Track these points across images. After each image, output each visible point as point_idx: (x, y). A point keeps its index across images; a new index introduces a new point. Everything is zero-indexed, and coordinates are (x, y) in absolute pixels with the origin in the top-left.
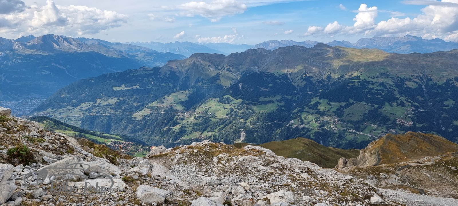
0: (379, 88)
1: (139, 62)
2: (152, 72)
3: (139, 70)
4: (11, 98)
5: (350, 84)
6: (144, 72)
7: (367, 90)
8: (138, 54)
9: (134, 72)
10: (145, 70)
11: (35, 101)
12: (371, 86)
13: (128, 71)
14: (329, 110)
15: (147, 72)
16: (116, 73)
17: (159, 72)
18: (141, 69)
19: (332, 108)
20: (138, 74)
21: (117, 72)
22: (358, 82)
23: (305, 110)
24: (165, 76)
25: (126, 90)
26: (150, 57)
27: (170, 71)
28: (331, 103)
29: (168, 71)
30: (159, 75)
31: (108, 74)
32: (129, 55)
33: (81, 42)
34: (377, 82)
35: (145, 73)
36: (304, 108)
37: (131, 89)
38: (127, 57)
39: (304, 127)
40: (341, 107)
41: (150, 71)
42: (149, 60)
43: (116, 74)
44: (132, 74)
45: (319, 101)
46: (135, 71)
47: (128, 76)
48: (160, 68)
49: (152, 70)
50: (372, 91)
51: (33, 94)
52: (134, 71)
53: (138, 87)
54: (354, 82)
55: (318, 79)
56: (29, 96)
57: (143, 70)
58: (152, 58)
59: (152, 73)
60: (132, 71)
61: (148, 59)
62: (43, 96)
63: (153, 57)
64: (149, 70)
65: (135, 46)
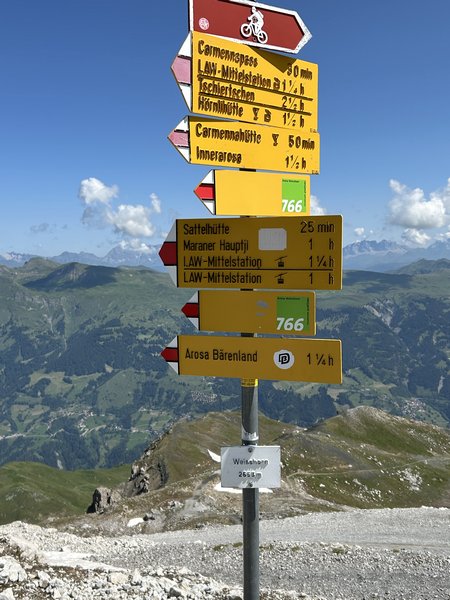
0: (155, 338)
5: (105, 337)
7: (134, 345)
12: (141, 337)
14: (67, 394)
19: (73, 387)
22: (117, 331)
23: (17, 400)
28: (71, 378)
34: (151, 329)
36: (16, 397)
39: (19, 437)
40: (92, 383)
45: (47, 377)
50: (145, 346)
54: (111, 332)
55: (40, 332)
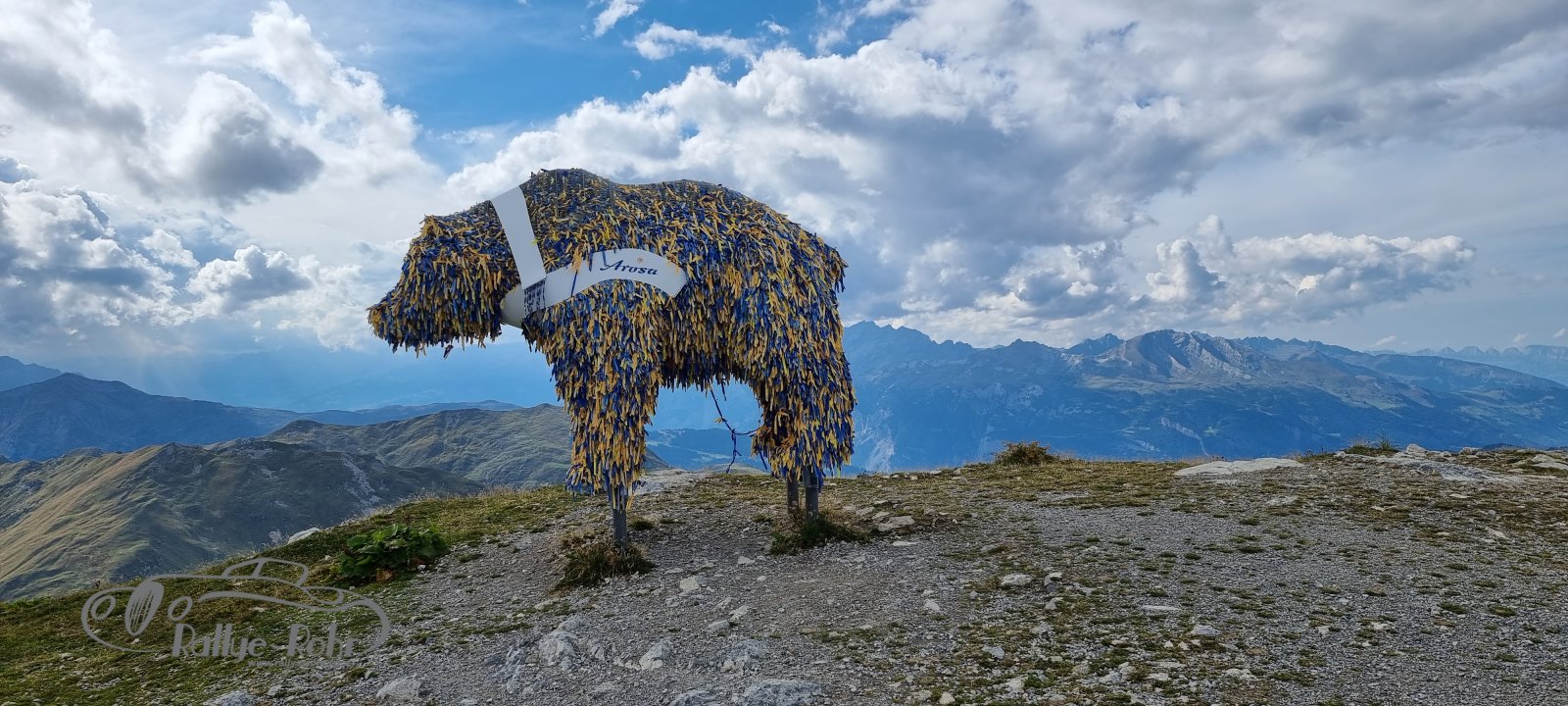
8: (1473, 393)
26: (1526, 405)
32: (1432, 398)
33: (1255, 352)
38: (1425, 403)
42: (1524, 417)
58: (1535, 410)
61: (1519, 416)
63: (1539, 407)
65: (1458, 363)
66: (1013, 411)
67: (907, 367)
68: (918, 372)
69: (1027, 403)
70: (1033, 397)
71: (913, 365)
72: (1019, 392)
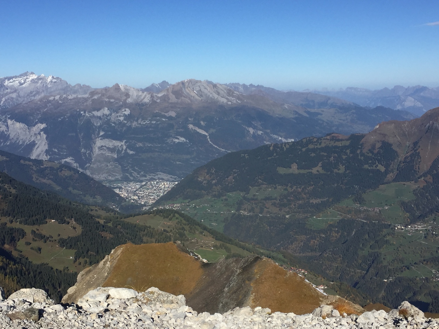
1: (325, 124)
2: (348, 143)
3: (324, 139)
4: (132, 178)
6: (332, 144)
8: (324, 110)
9: (315, 142)
10: (334, 139)
11: (163, 183)
13: (304, 141)
15: (339, 144)
16: (285, 143)
17: (361, 142)
18: (328, 137)
20: (323, 145)
21: (286, 141)
24: (371, 151)
25: (300, 173)
26: (344, 114)
27: (381, 141)
29: (378, 142)
30: (360, 148)
31: (273, 145)
32: (308, 113)
35: (335, 144)
37: (307, 173)
38: (305, 115)
41: (344, 140)
42: (344, 120)
43: (285, 146)
44: (311, 146)
46: (317, 141)
47: (304, 150)
48: (363, 136)
49: (347, 140)
51: (160, 173)
52: (315, 140)
53: (320, 169)
56: (155, 176)
57: (331, 140)
59: (347, 145)
60: (312, 139)
61: (341, 120)
62: (173, 177)
63: (349, 115)
64: (342, 140)
65: (318, 96)
66: (114, 123)
67: (54, 99)
68: (60, 102)
69: (122, 118)
70: (125, 115)
71: (57, 97)
72: (117, 113)
